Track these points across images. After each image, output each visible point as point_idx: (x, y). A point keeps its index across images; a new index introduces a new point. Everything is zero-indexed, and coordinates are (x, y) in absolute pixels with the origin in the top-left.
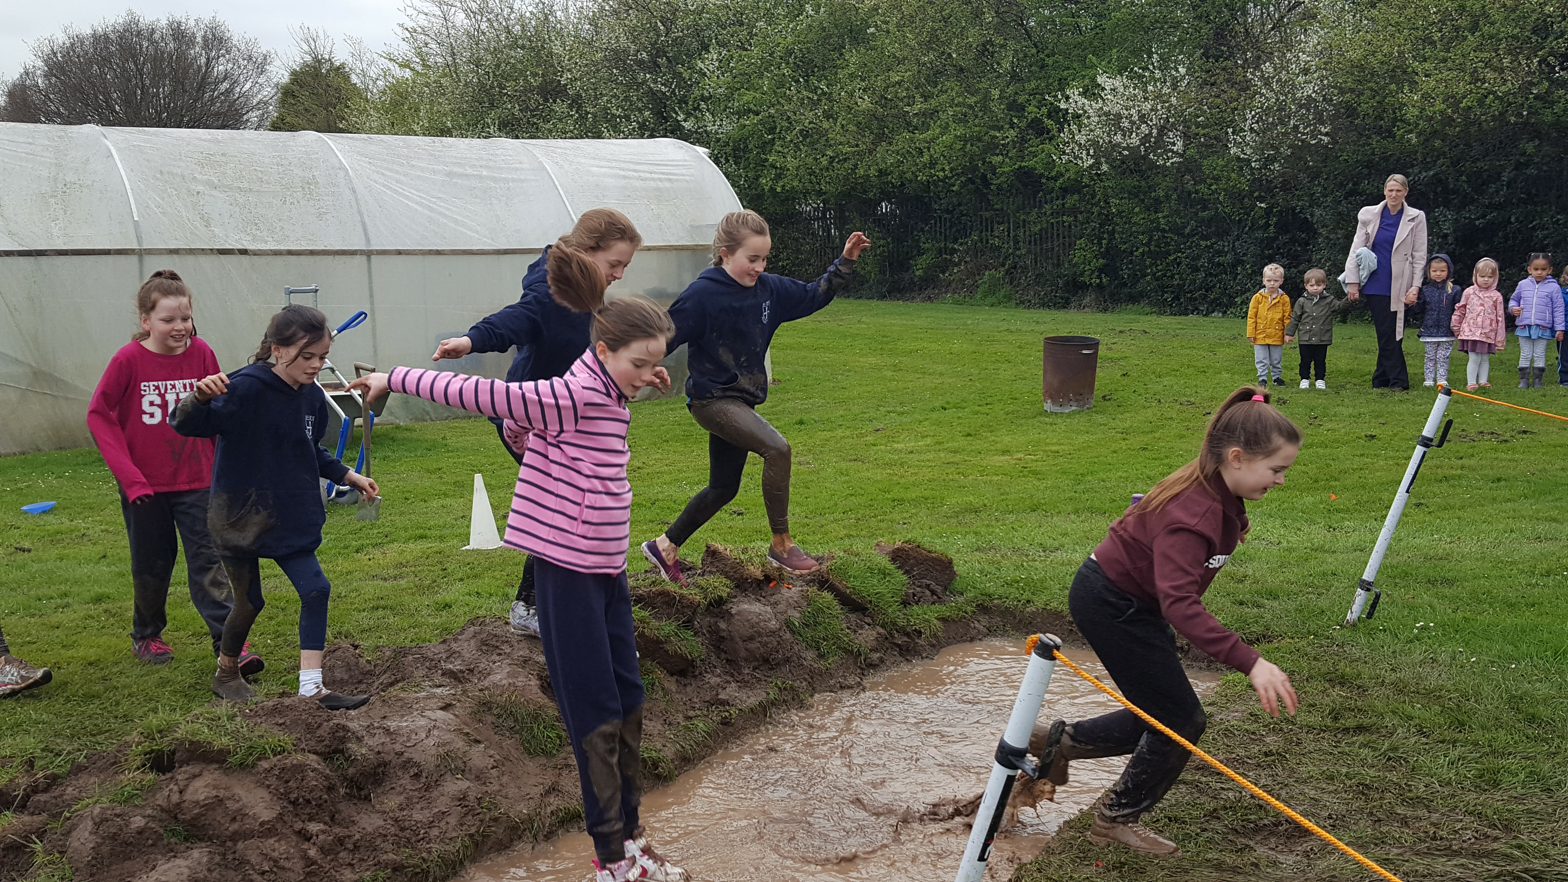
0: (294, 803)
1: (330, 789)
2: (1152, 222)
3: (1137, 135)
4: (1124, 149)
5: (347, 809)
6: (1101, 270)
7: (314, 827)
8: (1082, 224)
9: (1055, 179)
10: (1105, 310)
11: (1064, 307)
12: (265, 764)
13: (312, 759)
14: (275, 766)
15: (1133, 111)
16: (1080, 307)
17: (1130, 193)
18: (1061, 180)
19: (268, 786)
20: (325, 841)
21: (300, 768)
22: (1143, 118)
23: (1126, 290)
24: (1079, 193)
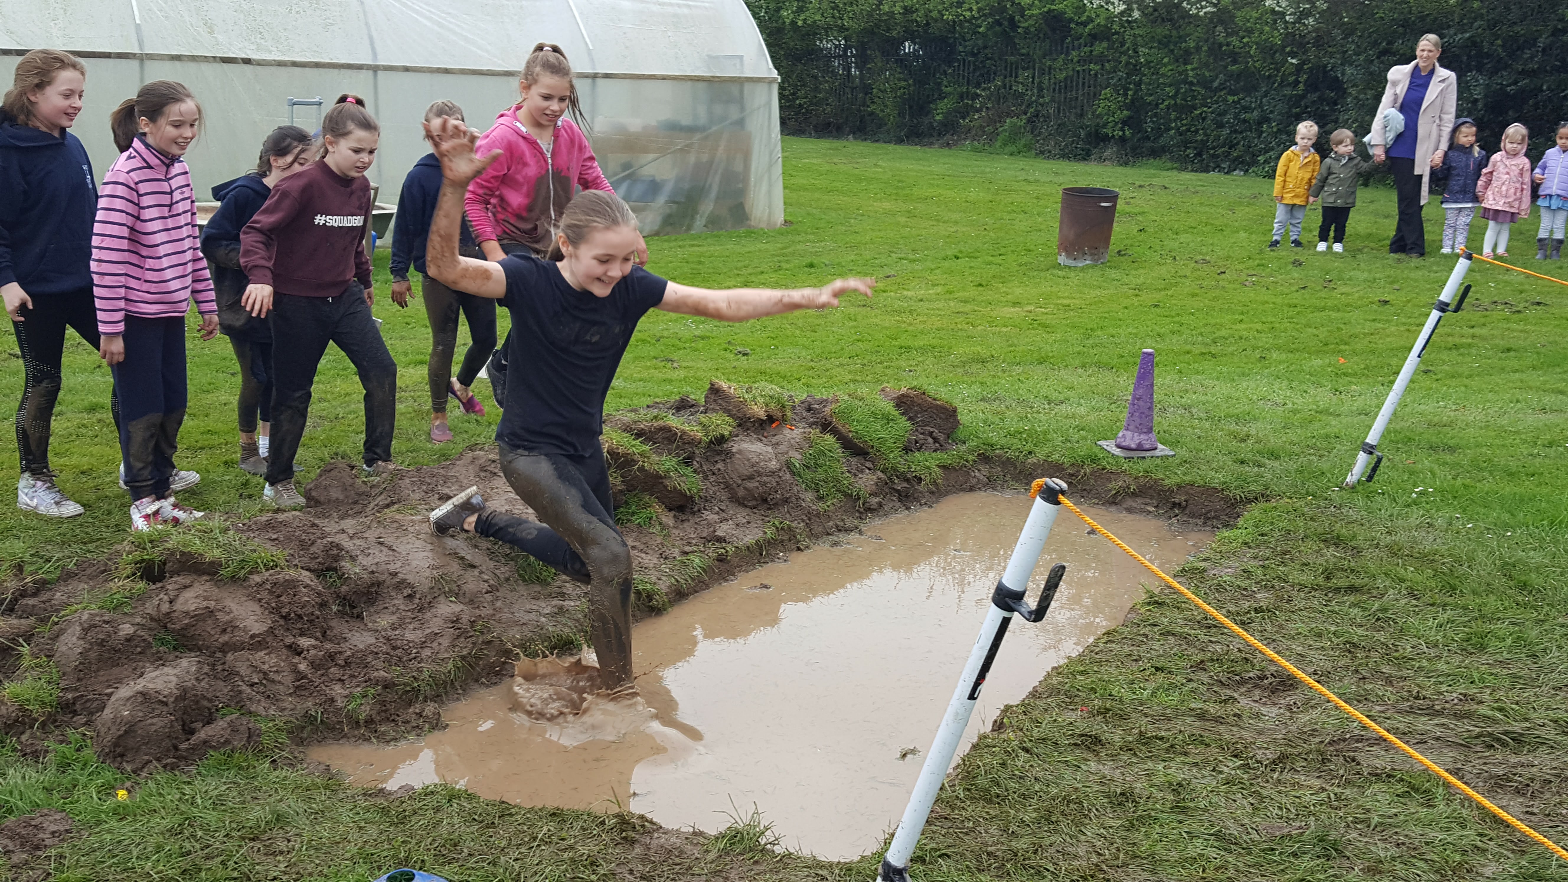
0: (285, 618)
1: (323, 605)
2: (1180, 74)
5: (338, 626)
6: (1124, 123)
7: (304, 642)
8: (1109, 73)
9: (1085, 24)
10: (1126, 164)
11: (1085, 159)
12: (257, 578)
13: (306, 576)
14: (267, 580)
16: (1101, 160)
17: (1160, 42)
18: (1090, 26)
19: (260, 600)
20: (316, 655)
21: (292, 584)
23: (1149, 144)
24: (1108, 39)
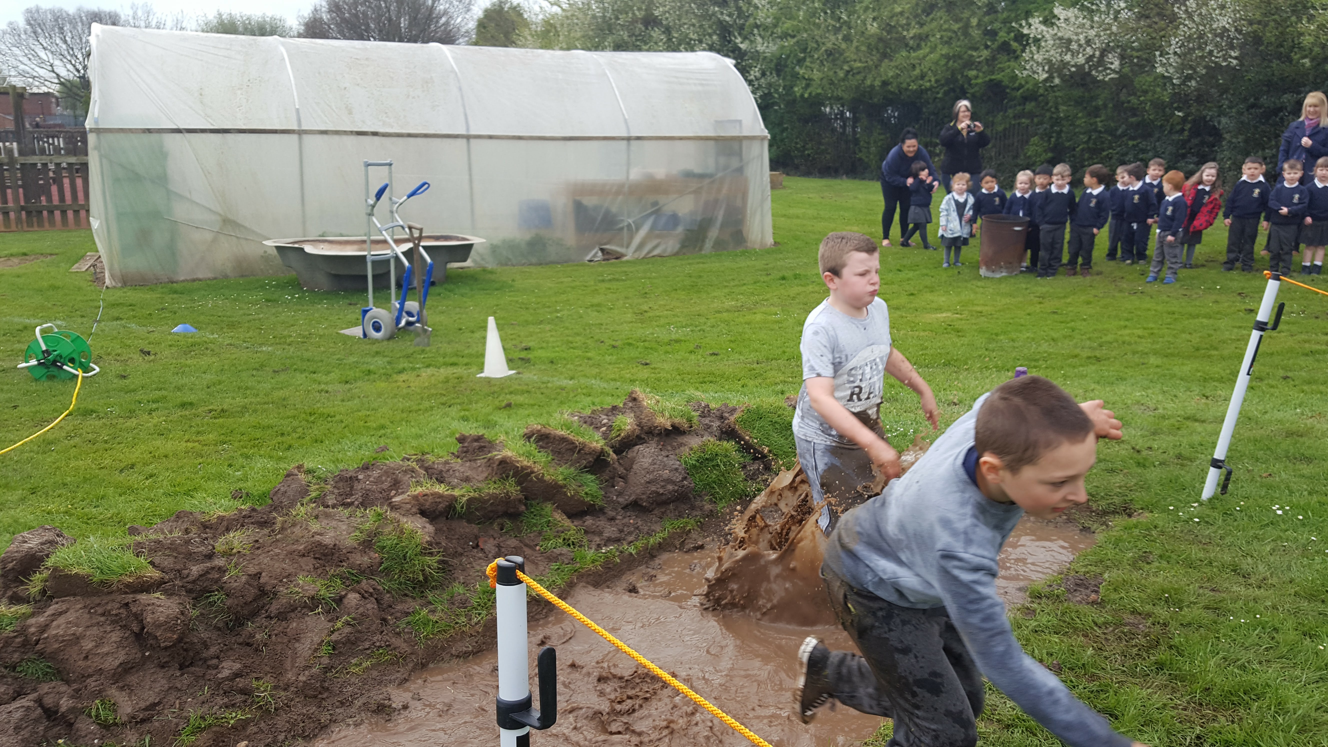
3: (1084, 55)
4: (1073, 66)
8: (1037, 125)
9: (1018, 89)
15: (1081, 37)
17: (1075, 102)
18: (1021, 91)
22: (1089, 42)
24: (1036, 100)
